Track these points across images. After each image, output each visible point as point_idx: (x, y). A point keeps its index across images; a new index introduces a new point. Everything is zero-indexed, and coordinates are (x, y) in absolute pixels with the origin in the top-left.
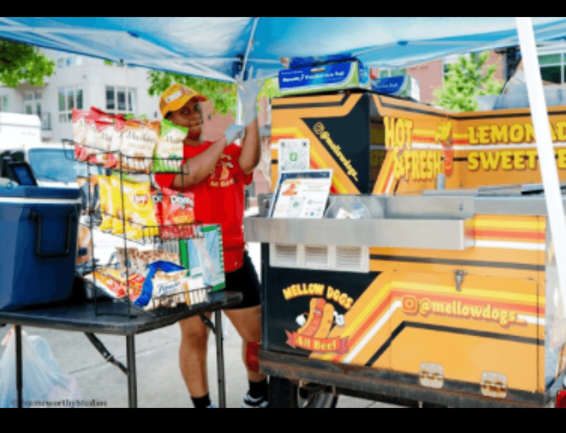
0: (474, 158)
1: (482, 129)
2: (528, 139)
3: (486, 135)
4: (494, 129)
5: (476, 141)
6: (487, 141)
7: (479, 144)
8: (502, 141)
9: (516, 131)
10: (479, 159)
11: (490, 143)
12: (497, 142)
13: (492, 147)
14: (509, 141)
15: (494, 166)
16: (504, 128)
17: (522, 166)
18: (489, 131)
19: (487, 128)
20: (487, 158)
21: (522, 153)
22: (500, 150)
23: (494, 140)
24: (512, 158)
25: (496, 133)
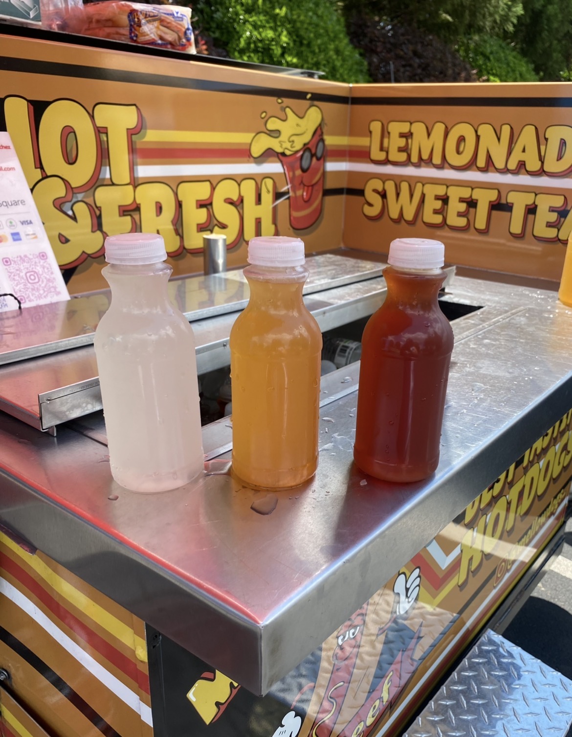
0: (375, 191)
1: (396, 128)
2: (481, 162)
3: (402, 142)
4: (419, 129)
5: (382, 156)
6: (403, 157)
7: (386, 162)
8: (429, 162)
9: (462, 139)
10: (383, 195)
11: (408, 162)
12: (421, 162)
13: (410, 171)
14: (444, 164)
15: (409, 215)
16: (439, 130)
17: (462, 222)
18: (408, 136)
19: (405, 128)
20: (398, 195)
21: (466, 193)
22: (425, 181)
23: (415, 159)
24: (445, 200)
25: (421, 142)
